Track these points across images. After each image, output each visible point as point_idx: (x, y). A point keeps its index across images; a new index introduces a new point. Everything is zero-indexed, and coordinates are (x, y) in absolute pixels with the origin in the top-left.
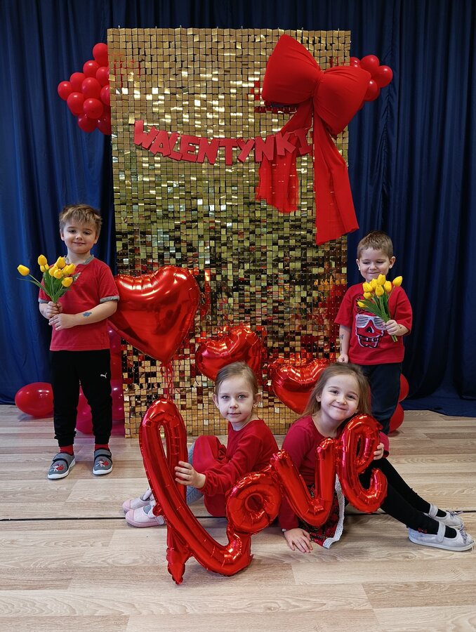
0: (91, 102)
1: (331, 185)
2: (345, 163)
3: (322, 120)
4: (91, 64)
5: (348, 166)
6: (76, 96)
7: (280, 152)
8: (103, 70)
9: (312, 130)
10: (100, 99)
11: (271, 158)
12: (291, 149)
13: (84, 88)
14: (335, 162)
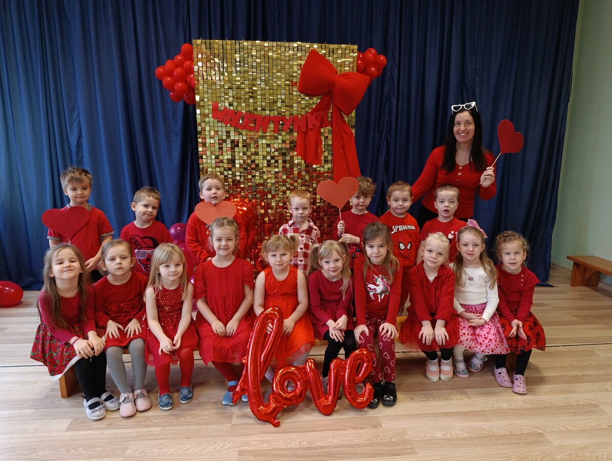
0: (180, 85)
1: (343, 147)
2: (352, 134)
3: (338, 108)
4: (179, 58)
5: (354, 135)
6: (169, 79)
7: (310, 126)
8: (188, 63)
9: (331, 111)
10: (186, 82)
11: (304, 130)
12: (318, 124)
13: (175, 74)
14: (347, 133)
